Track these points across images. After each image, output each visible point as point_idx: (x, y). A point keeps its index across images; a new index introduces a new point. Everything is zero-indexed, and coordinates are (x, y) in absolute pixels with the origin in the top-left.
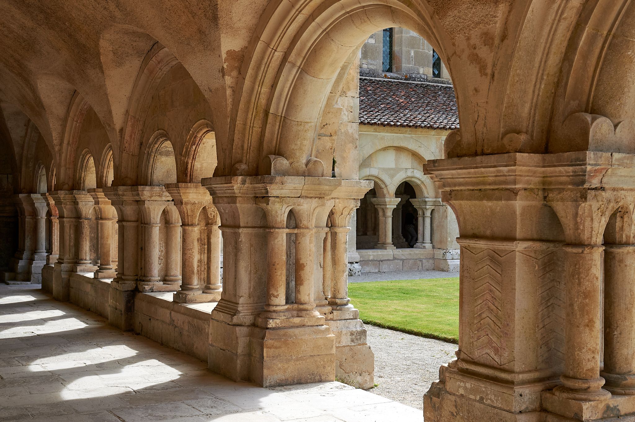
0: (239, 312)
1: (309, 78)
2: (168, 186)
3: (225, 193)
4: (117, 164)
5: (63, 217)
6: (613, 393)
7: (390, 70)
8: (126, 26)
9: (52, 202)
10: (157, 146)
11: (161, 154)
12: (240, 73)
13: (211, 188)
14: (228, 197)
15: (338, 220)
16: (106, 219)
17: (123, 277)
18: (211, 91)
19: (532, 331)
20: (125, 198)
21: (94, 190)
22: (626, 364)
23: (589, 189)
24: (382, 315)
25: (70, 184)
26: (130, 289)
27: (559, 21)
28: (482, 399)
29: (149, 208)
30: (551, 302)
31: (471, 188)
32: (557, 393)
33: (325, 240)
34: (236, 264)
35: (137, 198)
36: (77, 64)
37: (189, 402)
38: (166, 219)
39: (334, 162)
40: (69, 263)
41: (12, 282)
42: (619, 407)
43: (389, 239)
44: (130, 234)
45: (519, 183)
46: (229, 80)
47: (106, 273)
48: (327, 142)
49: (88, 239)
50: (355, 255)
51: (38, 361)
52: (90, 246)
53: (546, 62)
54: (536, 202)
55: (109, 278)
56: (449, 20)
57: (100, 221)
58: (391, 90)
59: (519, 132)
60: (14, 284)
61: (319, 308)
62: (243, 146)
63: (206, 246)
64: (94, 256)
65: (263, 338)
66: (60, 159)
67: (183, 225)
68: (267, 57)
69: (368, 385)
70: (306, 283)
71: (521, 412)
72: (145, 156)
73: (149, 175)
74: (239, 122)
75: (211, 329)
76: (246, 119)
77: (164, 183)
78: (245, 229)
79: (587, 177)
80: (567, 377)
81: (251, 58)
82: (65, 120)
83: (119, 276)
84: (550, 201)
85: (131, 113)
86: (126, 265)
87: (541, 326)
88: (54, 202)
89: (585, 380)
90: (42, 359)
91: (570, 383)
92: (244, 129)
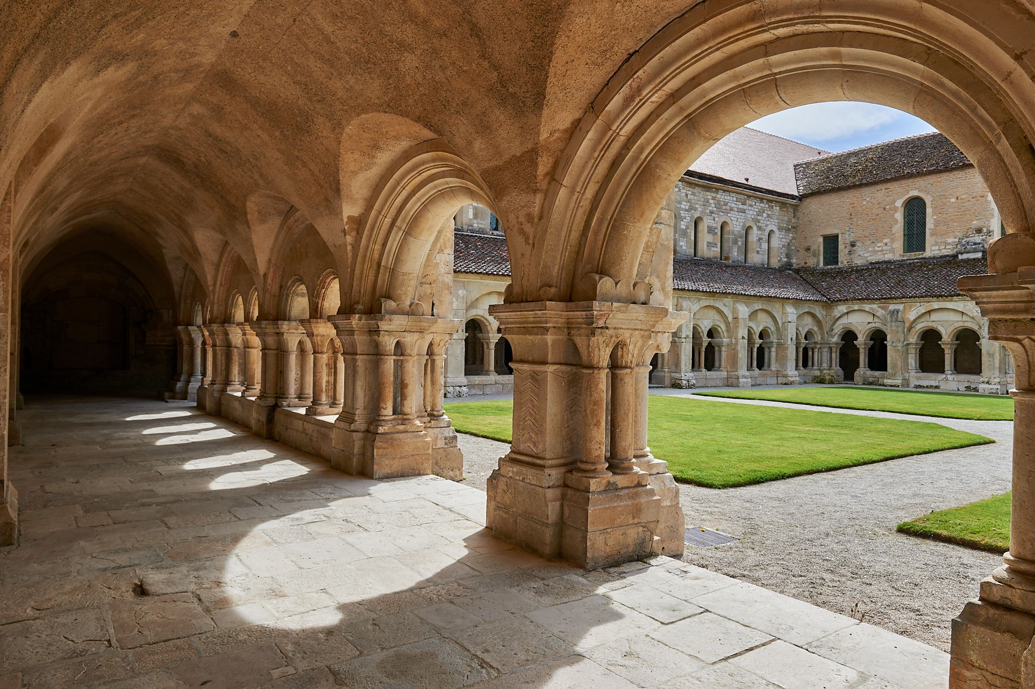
0: (356, 421)
1: (412, 239)
2: (302, 322)
3: (346, 327)
4: (261, 302)
5: (216, 346)
6: (614, 473)
7: (496, 229)
8: (268, 192)
9: (206, 333)
10: (294, 288)
11: (298, 295)
12: (358, 233)
13: (335, 323)
14: (348, 330)
15: (436, 350)
16: (252, 348)
17: (265, 395)
18: (335, 246)
19: (559, 430)
20: (267, 330)
21: (242, 324)
22: (624, 453)
23: (596, 328)
24: (479, 427)
25: (222, 318)
26: (271, 405)
27: (577, 208)
28: (524, 479)
29: (287, 339)
30: (574, 408)
31: (518, 326)
32: (575, 473)
33: (426, 365)
34: (354, 383)
35: (277, 331)
36: (228, 220)
37: (312, 490)
38: (301, 349)
39: (433, 304)
40: (220, 384)
41: (171, 401)
42: (618, 483)
43: (492, 368)
44: (271, 360)
45: (549, 323)
46: (349, 239)
47: (251, 392)
48: (427, 289)
49: (237, 364)
50: (463, 380)
51: (192, 462)
52: (239, 370)
53: (569, 236)
54: (563, 337)
55: (254, 396)
56: (504, 203)
57: (247, 350)
58: (496, 246)
59: (550, 286)
60: (173, 402)
61: (420, 419)
62: (360, 291)
63: (333, 370)
64: (242, 378)
65: (374, 441)
66: (214, 298)
67: (314, 353)
68: (379, 222)
69: (458, 478)
70: (409, 399)
71: (549, 487)
72: (284, 297)
73: (288, 312)
74: (357, 272)
75: (333, 435)
76: (363, 269)
77: (299, 318)
78: (361, 356)
79: (594, 320)
80: (582, 462)
81: (366, 222)
82: (217, 266)
83: (262, 394)
84: (572, 336)
85: (273, 261)
86: (268, 385)
87: (566, 426)
88: (208, 333)
89: (594, 463)
90: (195, 460)
91: (583, 466)
92: (361, 277)
